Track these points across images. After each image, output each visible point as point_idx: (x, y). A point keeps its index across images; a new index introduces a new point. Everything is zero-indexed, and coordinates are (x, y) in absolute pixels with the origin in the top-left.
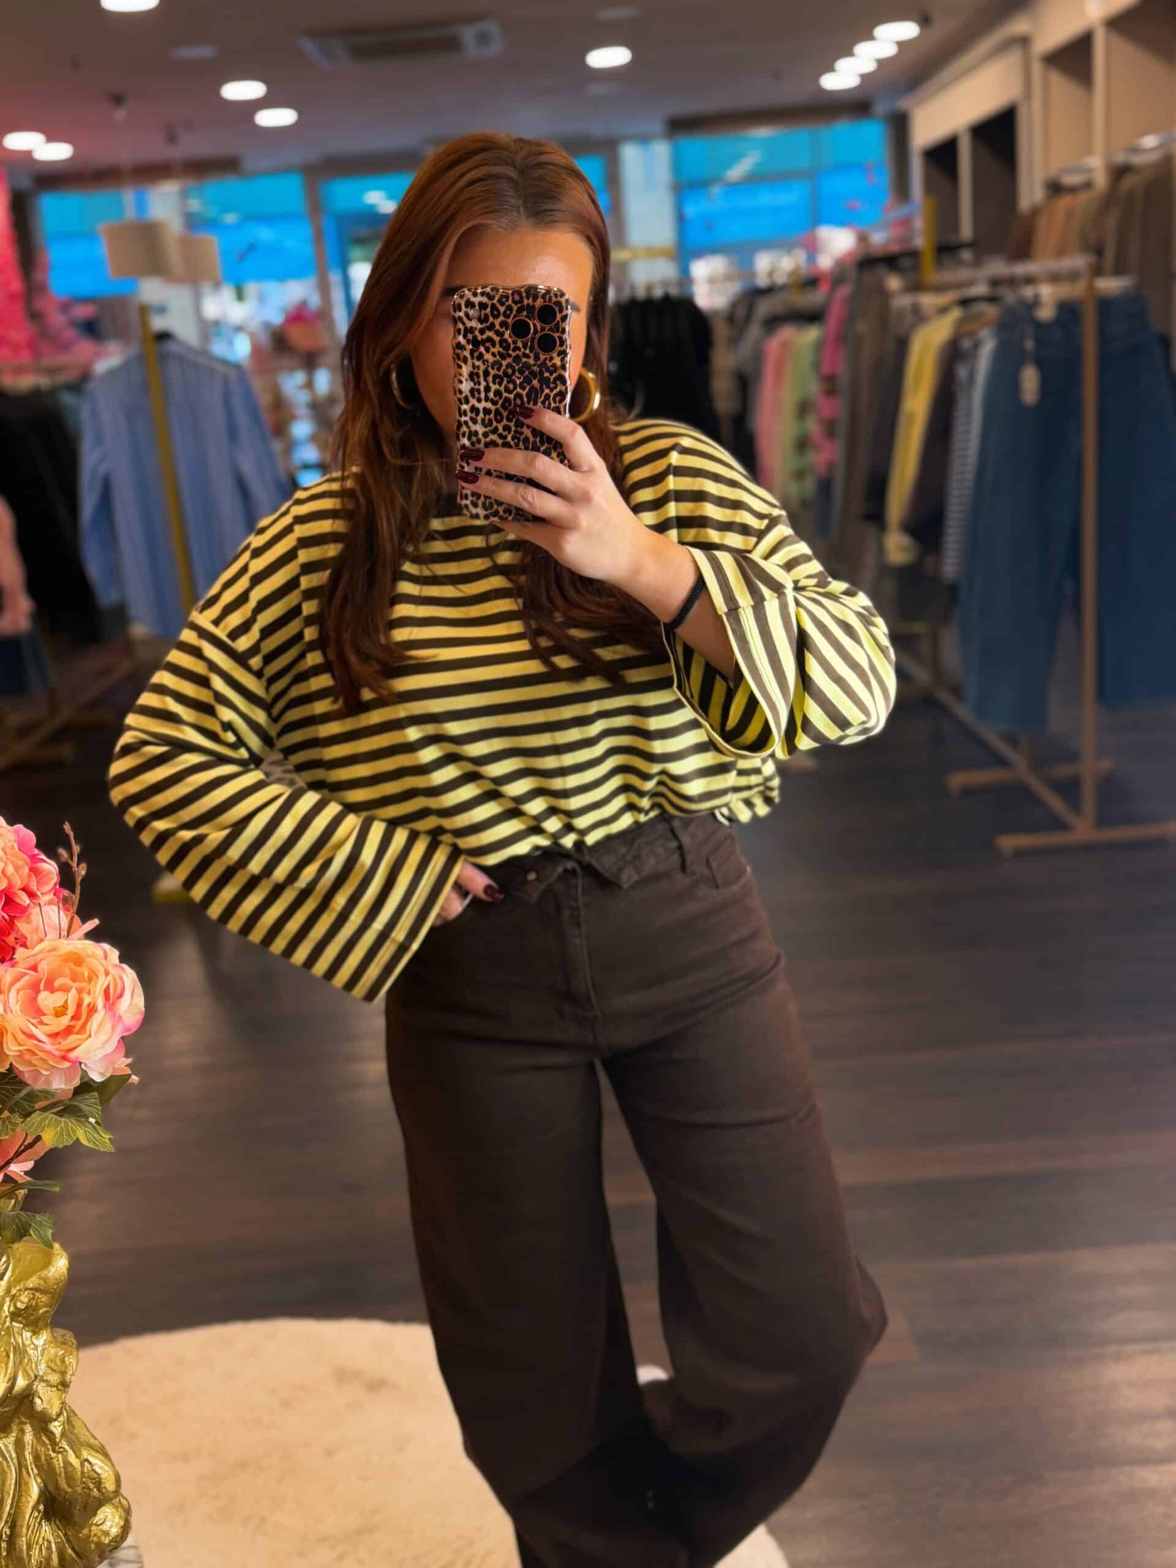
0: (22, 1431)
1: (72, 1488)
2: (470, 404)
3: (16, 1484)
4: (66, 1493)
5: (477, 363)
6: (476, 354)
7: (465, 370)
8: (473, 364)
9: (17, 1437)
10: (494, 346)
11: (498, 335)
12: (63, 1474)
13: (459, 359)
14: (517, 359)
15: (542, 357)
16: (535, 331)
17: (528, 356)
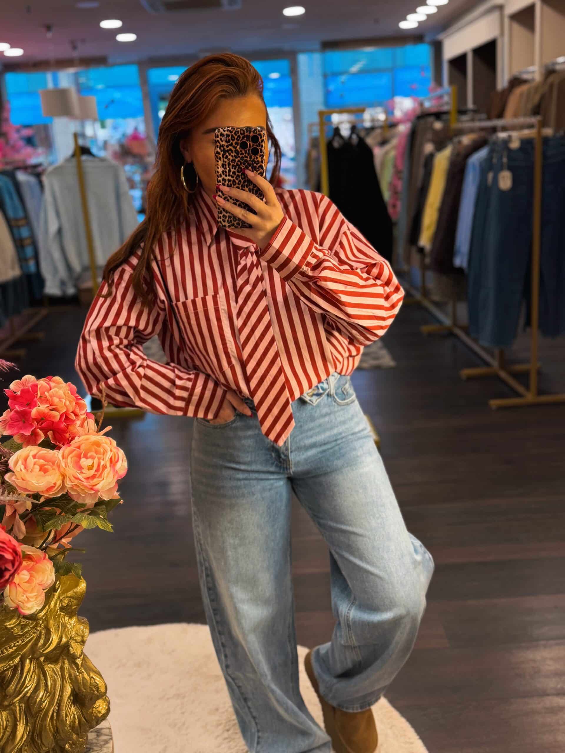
0: (64, 663)
1: (85, 690)
2: (222, 178)
3: (61, 687)
4: (83, 692)
5: (225, 160)
6: (225, 156)
7: (220, 163)
8: (223, 160)
9: (61, 665)
10: (232, 152)
11: (234, 148)
12: (82, 683)
14: (242, 158)
15: (253, 157)
16: (250, 146)
17: (247, 157)
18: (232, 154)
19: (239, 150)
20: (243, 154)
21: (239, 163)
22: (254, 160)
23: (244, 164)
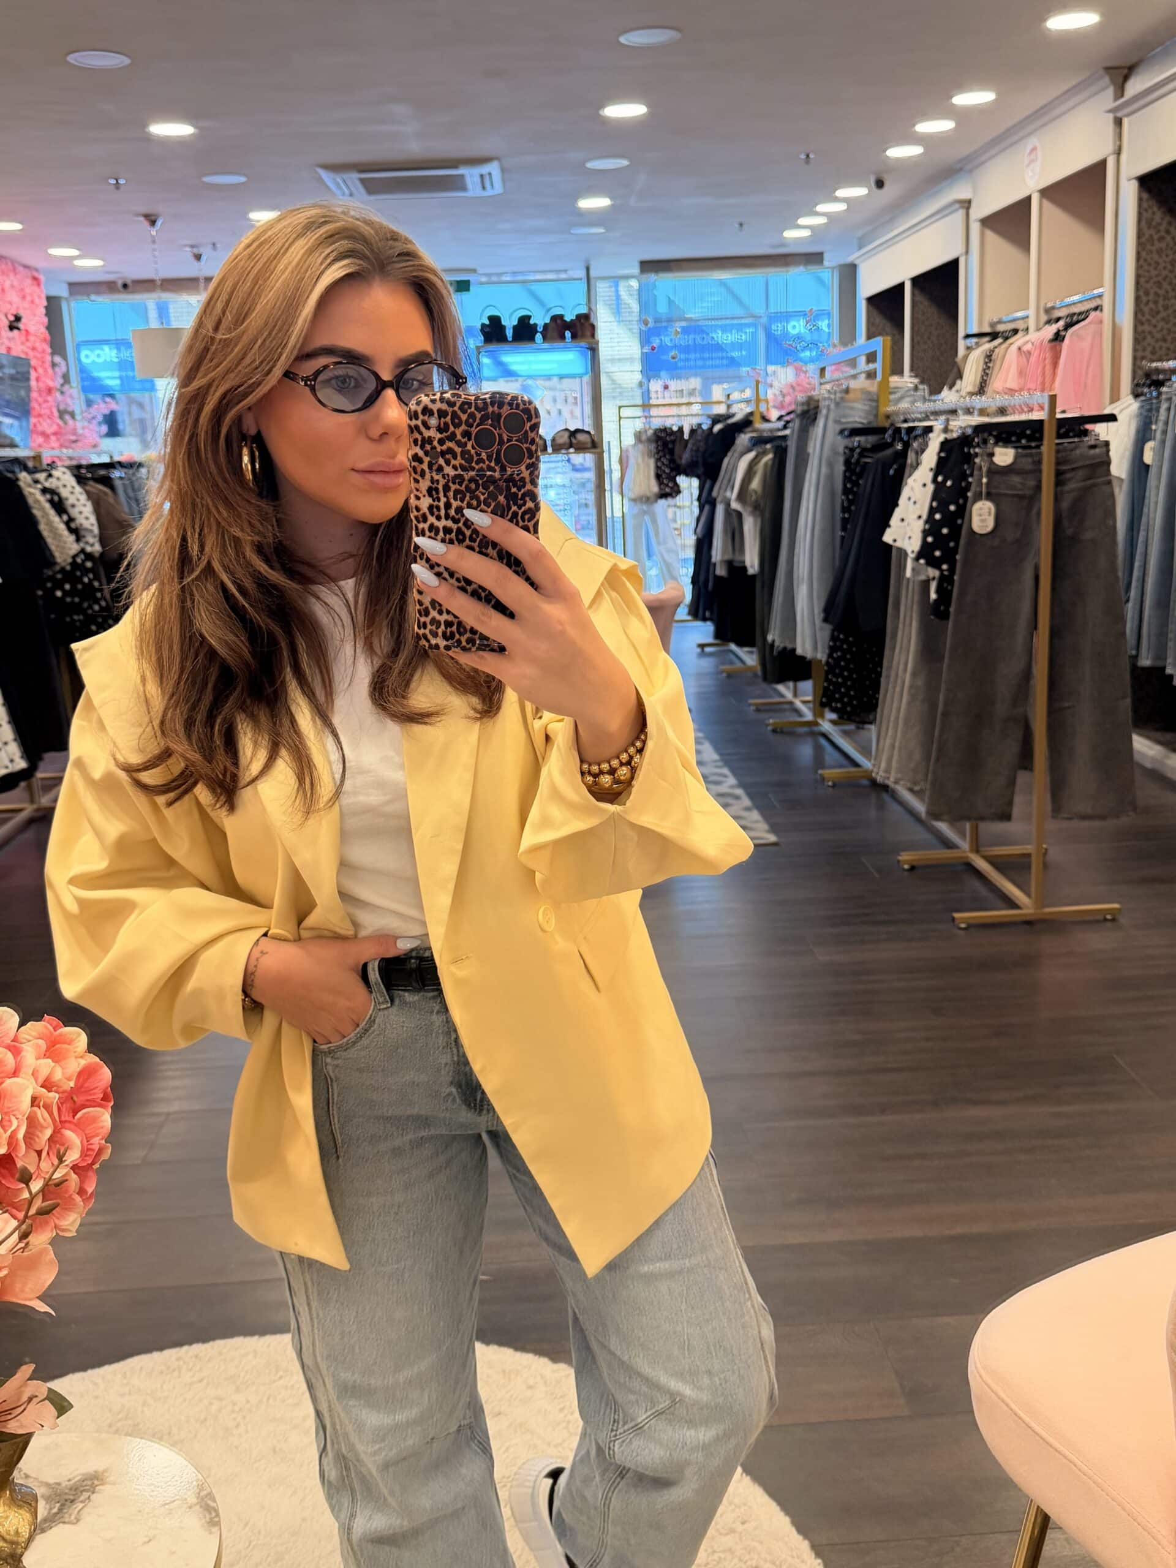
2: (429, 523)
5: (436, 477)
6: (435, 467)
7: (425, 485)
8: (432, 477)
10: (455, 458)
11: (459, 446)
13: (416, 473)
14: (481, 473)
15: (509, 471)
16: (501, 442)
17: (495, 471)
18: (453, 462)
19: (473, 452)
20: (484, 463)
21: (473, 486)
22: (511, 480)
23: (486, 488)
